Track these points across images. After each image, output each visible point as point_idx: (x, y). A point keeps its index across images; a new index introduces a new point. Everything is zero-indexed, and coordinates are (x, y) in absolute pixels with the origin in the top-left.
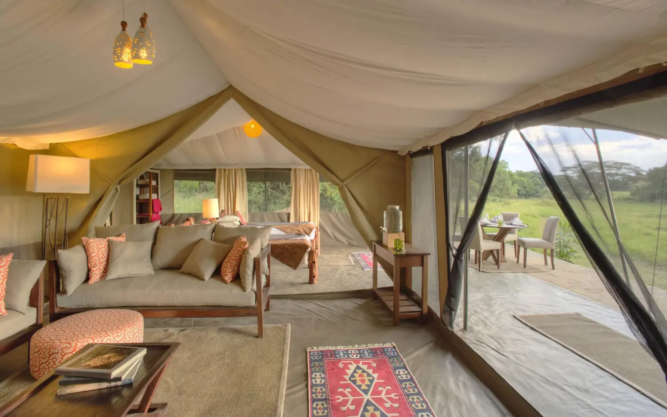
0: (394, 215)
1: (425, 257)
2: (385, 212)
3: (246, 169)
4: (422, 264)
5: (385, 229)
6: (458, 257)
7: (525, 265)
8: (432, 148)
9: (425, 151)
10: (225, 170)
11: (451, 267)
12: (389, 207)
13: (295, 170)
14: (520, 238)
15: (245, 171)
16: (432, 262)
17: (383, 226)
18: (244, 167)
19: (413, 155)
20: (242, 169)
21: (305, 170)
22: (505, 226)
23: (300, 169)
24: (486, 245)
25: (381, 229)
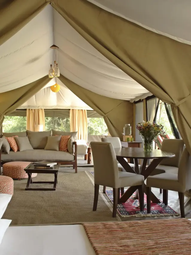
0: (128, 129)
1: (140, 144)
2: (124, 127)
3: (44, 109)
5: (124, 134)
8: (143, 100)
9: (140, 101)
10: (32, 110)
12: (126, 125)
13: (73, 110)
15: (44, 111)
17: (123, 133)
18: (43, 108)
19: (136, 102)
21: (78, 110)
23: (75, 110)
25: (122, 134)
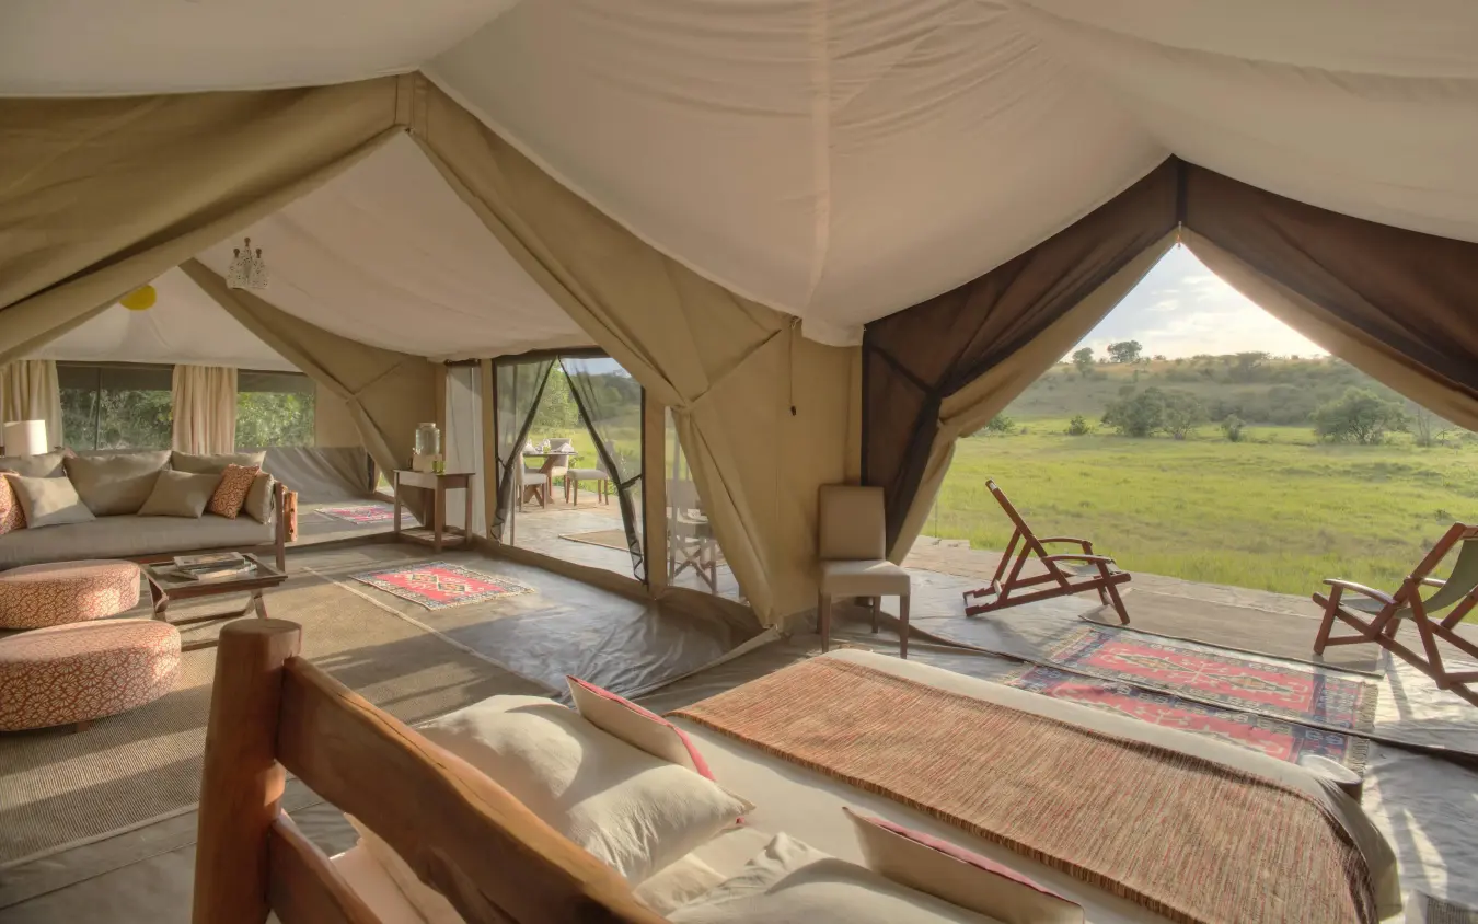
0: (428, 436)
1: (470, 475)
2: (417, 431)
3: (57, 362)
4: (467, 485)
5: (417, 450)
6: (508, 468)
7: (575, 504)
8: (480, 361)
9: (468, 363)
11: (501, 481)
12: (423, 425)
13: (184, 367)
14: (571, 469)
15: (53, 366)
16: (479, 485)
17: (414, 447)
18: (54, 358)
19: (450, 364)
20: (46, 362)
21: (207, 368)
22: (552, 453)
23: (194, 367)
24: (528, 479)
25: (414, 451)
